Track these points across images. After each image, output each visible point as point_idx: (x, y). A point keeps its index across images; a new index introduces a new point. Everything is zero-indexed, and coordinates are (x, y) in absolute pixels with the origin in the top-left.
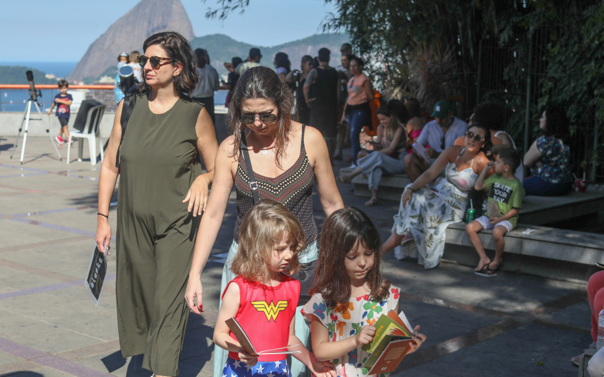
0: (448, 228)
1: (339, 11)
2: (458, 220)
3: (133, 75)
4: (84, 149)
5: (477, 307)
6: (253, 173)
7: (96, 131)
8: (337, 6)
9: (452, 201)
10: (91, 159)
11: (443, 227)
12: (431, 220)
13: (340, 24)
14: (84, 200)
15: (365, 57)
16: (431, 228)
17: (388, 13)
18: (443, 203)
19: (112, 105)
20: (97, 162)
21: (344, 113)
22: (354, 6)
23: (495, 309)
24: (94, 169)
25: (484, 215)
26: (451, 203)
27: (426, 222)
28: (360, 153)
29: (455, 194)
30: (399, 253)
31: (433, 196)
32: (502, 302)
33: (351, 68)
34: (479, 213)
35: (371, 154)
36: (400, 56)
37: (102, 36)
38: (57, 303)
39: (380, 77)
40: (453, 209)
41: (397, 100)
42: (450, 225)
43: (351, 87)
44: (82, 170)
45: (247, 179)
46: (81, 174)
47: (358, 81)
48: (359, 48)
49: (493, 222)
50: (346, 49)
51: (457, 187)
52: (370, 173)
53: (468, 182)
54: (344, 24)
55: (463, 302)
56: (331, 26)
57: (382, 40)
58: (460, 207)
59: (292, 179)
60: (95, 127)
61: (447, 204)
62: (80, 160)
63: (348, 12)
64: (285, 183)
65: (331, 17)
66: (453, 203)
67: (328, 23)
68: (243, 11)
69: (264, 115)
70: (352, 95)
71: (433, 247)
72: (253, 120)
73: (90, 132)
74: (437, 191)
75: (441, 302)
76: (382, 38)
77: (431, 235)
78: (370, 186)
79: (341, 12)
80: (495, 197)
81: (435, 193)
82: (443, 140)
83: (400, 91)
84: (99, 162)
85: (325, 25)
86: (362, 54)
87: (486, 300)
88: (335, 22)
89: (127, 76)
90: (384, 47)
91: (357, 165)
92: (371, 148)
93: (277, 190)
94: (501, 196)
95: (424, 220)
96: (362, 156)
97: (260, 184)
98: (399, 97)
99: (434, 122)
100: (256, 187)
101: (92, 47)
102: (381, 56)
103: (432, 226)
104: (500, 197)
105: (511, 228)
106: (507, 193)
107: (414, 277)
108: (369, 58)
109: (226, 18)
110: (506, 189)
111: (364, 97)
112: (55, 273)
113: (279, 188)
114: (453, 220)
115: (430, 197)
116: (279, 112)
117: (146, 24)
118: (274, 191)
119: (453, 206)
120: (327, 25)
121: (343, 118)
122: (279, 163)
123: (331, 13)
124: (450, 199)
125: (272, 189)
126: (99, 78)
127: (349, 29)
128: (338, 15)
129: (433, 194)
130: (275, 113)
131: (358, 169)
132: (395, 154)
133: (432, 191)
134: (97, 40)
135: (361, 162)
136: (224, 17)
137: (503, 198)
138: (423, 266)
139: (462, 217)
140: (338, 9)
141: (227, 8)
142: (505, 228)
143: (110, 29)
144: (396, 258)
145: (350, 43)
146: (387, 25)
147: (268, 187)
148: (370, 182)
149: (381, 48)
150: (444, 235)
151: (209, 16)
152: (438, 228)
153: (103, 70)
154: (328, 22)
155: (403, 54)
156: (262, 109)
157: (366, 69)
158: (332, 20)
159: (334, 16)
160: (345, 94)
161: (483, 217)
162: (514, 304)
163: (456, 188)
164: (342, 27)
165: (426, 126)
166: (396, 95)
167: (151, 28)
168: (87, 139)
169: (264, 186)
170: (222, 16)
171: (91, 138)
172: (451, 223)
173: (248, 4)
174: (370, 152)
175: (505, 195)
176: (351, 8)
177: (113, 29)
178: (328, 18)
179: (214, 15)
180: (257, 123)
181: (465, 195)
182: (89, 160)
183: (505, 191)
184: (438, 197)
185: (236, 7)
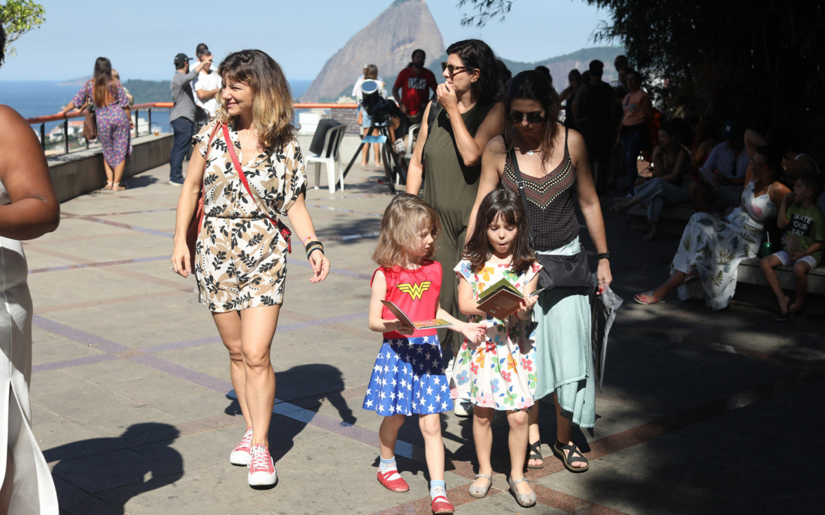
0: (740, 264)
1: (613, 18)
2: (752, 255)
3: (377, 91)
4: (322, 176)
5: (775, 355)
6: (520, 172)
7: (335, 155)
8: (610, 13)
9: (745, 234)
10: (330, 187)
11: (735, 264)
12: (721, 255)
13: (614, 34)
14: (323, 233)
15: (643, 71)
16: (720, 264)
17: (670, 21)
18: (734, 236)
19: (351, 130)
20: (336, 190)
21: (619, 135)
22: (630, 13)
23: (796, 357)
24: (333, 198)
25: (782, 250)
26: (744, 236)
27: (715, 257)
28: (637, 180)
29: (749, 226)
30: (683, 293)
31: (723, 228)
32: (804, 350)
33: (628, 82)
34: (777, 247)
35: (650, 181)
36: (683, 70)
37: (340, 51)
38: (292, 345)
39: (660, 95)
40: (747, 242)
41: (680, 119)
42: (742, 261)
43: (627, 104)
44: (319, 199)
45: (514, 178)
46: (318, 203)
47: (635, 98)
48: (636, 61)
49: (793, 258)
50: (620, 63)
51: (752, 218)
52: (649, 202)
53: (763, 211)
54: (618, 34)
55: (759, 349)
56: (604, 35)
57: (663, 52)
58: (756, 241)
59: (557, 179)
60: (333, 151)
61: (739, 237)
62: (316, 188)
63: (623, 20)
64: (551, 183)
65: (604, 26)
66: (747, 236)
67: (600, 33)
68: (504, 17)
69: (532, 117)
70: (628, 114)
71: (721, 286)
72: (521, 120)
73: (328, 156)
74: (729, 223)
75: (731, 349)
76: (662, 50)
77: (721, 272)
78: (649, 217)
79: (615, 20)
80: (794, 230)
81: (726, 224)
82: (734, 165)
83: (684, 109)
84: (339, 190)
85: (596, 35)
86: (639, 68)
87: (785, 347)
88: (608, 32)
89: (370, 92)
90: (664, 59)
91: (633, 194)
92: (650, 175)
93: (542, 190)
94: (801, 228)
95: (712, 254)
96: (639, 184)
97: (527, 183)
98: (682, 116)
99: (723, 144)
100: (523, 186)
101: (328, 63)
102: (661, 70)
103: (722, 261)
104: (800, 230)
105: (815, 265)
106: (808, 224)
107: (701, 321)
108: (648, 73)
109: (484, 25)
110: (807, 220)
111: (641, 116)
112: (290, 312)
113: (545, 188)
114: (746, 255)
115: (721, 229)
116: (547, 114)
117: (390, 37)
118: (540, 190)
119: (746, 239)
120: (599, 35)
121: (618, 140)
122: (544, 168)
123: (604, 21)
124: (743, 231)
125: (538, 189)
126: (336, 99)
127: (624, 39)
128: (611, 23)
129: (724, 225)
130: (542, 115)
131: (635, 198)
132: (678, 182)
133: (722, 222)
134: (334, 55)
135: (639, 190)
136: (481, 25)
137: (803, 231)
138: (711, 308)
139: (757, 252)
140: (613, 16)
141: (485, 14)
142: (808, 265)
143: (349, 43)
144: (680, 299)
145: (626, 56)
146: (668, 34)
147: (534, 186)
148: (649, 213)
149: (661, 60)
150: (736, 273)
151: (465, 23)
152: (729, 264)
153: (341, 89)
154: (599, 30)
155: (686, 67)
156: (529, 109)
157: (645, 86)
158: (604, 29)
159: (607, 24)
160: (620, 113)
161: (781, 252)
162: (818, 352)
163: (749, 218)
164: (615, 37)
165: (715, 149)
166: (679, 114)
167: (396, 41)
168: (325, 164)
169: (531, 185)
170: (480, 23)
171: (329, 163)
172: (745, 259)
173: (509, 9)
174: (648, 179)
175: (805, 227)
176: (626, 16)
177: (353, 42)
178: (600, 27)
179: (471, 22)
180: (525, 123)
181: (760, 227)
182: (327, 188)
183: (805, 223)
184: (729, 229)
185: (496, 13)
